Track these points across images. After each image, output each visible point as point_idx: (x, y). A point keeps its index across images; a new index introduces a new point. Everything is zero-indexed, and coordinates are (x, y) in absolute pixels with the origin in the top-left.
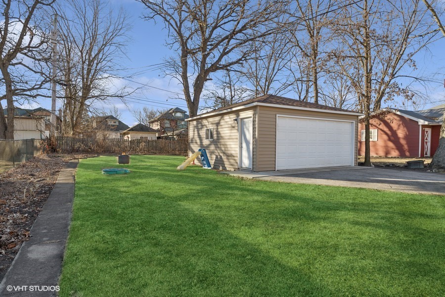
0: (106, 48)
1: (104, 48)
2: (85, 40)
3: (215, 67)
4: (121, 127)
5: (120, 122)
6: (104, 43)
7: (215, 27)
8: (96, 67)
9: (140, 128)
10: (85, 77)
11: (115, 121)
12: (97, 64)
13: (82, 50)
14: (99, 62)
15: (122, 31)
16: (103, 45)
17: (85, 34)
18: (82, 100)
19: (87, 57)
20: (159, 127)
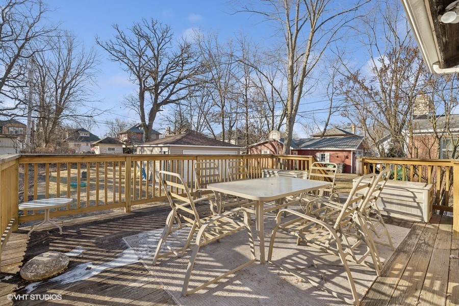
0: (78, 78)
1: (76, 78)
2: (59, 72)
3: (166, 102)
4: (92, 138)
5: (91, 134)
6: (77, 73)
7: (166, 74)
8: (69, 92)
9: (108, 141)
10: (59, 100)
11: (86, 133)
12: (70, 89)
13: (56, 79)
14: (72, 87)
15: (93, 65)
16: (76, 74)
17: (59, 67)
18: (55, 120)
19: (61, 85)
20: (127, 138)
